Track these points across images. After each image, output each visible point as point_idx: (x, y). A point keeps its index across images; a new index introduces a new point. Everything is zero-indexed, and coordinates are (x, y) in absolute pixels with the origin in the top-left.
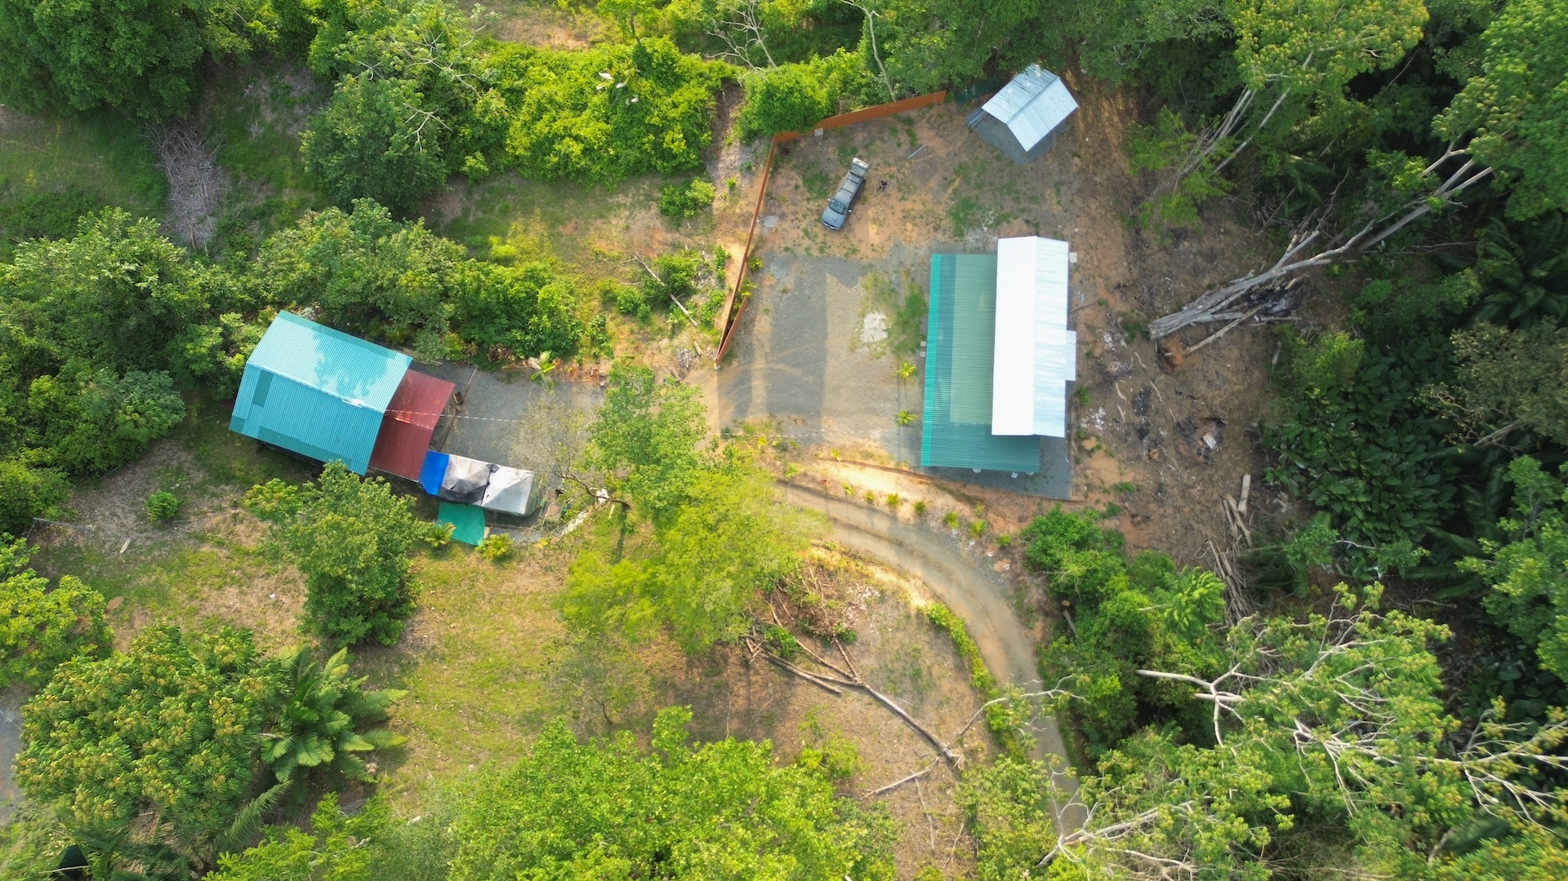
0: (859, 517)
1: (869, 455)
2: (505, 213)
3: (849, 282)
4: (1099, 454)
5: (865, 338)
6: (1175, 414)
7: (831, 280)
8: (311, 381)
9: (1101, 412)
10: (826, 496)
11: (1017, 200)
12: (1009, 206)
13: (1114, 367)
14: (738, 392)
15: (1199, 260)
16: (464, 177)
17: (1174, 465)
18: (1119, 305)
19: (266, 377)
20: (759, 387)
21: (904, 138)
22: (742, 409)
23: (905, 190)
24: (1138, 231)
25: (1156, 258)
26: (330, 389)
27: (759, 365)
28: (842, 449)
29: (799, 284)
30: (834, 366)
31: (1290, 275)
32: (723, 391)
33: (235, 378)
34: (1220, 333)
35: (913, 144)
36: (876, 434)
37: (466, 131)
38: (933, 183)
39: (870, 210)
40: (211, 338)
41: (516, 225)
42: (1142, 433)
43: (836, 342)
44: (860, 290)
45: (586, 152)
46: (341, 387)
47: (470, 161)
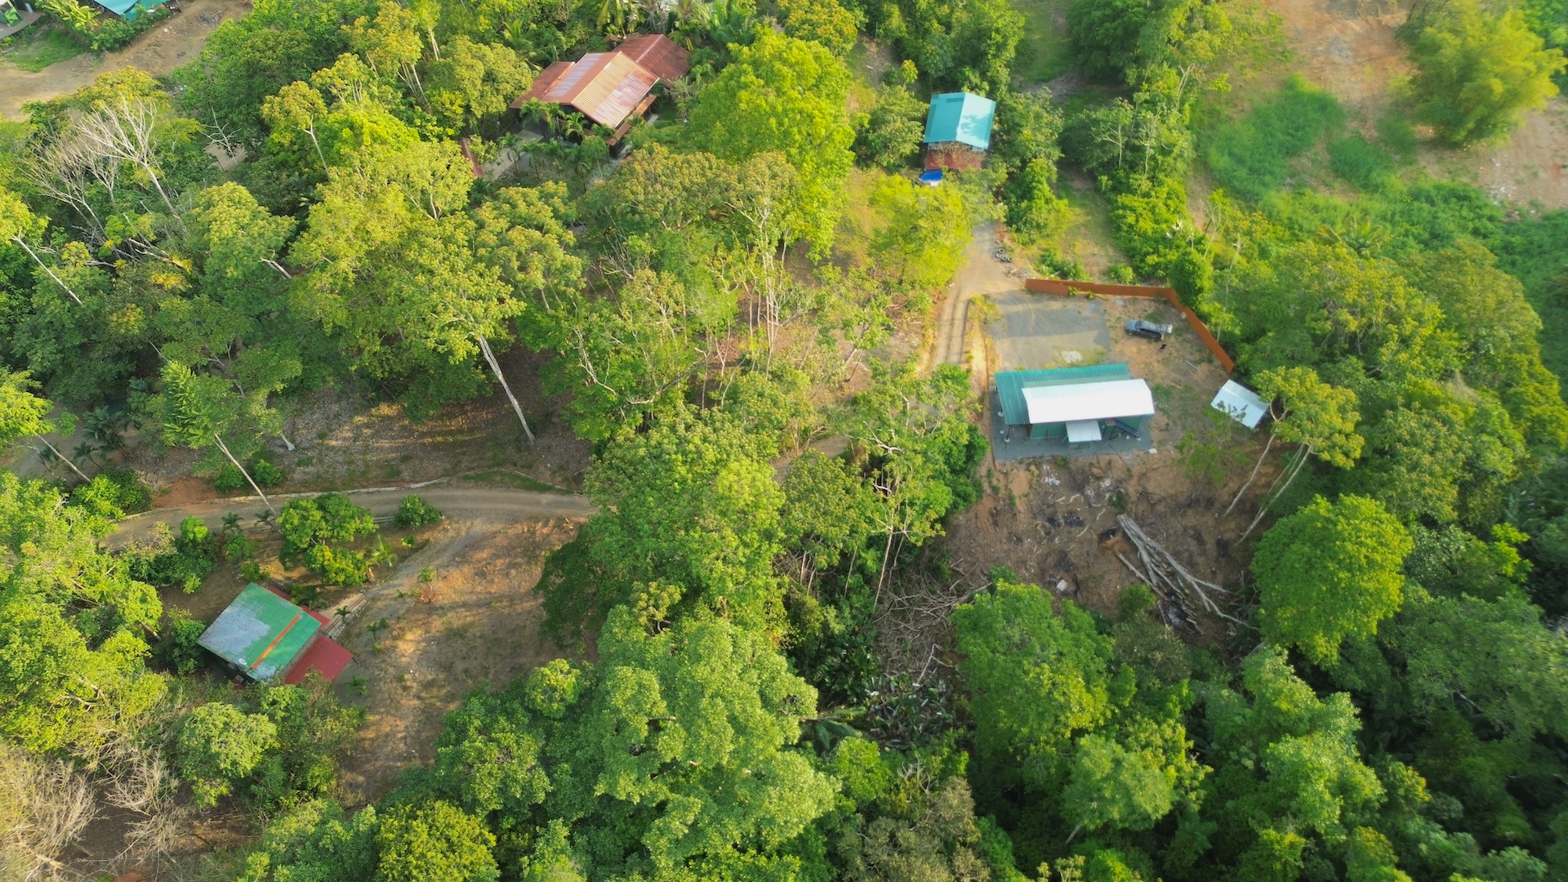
0: (956, 348)
1: (993, 362)
2: (1083, 206)
3: (1097, 341)
4: (1028, 475)
5: (1064, 353)
6: (1073, 550)
7: (1095, 333)
8: (963, 113)
9: (1057, 482)
10: (963, 336)
11: (1180, 418)
12: (1175, 414)
13: (1090, 492)
14: (1013, 299)
15: (1186, 555)
16: (1095, 179)
17: (1038, 551)
18: (1132, 489)
19: (962, 100)
20: (1019, 308)
21: (1197, 356)
22: (1002, 302)
23: (1165, 362)
24: (1189, 506)
25: (1177, 524)
26: (962, 121)
27: (1031, 306)
28: (993, 349)
29: (1085, 319)
30: (1042, 340)
31: (1190, 586)
32: (1011, 293)
33: (959, 90)
34: (1138, 574)
35: (1196, 363)
36: (1007, 364)
37: (1121, 173)
38: (1173, 375)
39: (1144, 345)
40: (975, 78)
41: (1078, 210)
42: (1052, 520)
43: (1057, 339)
44: (1093, 347)
45: (1131, 226)
46: (965, 126)
47: (1104, 178)
